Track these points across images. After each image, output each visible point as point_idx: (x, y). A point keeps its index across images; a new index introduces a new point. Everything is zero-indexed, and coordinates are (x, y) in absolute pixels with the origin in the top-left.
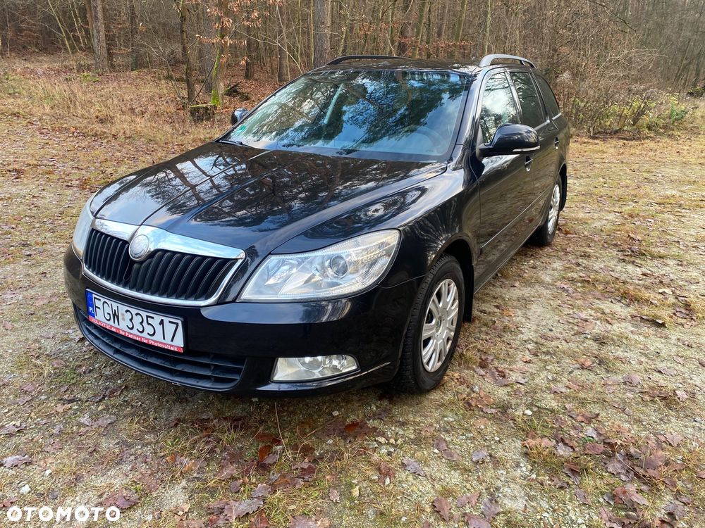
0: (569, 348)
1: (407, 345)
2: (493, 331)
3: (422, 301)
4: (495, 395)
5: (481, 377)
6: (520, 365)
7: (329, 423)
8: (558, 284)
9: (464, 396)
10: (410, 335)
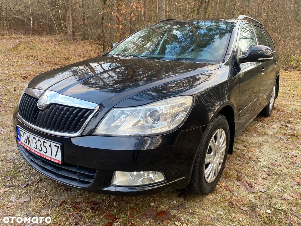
0: (289, 172)
1: (196, 167)
2: (244, 160)
3: (205, 140)
4: (247, 198)
5: (238, 186)
6: (260, 180)
7: (148, 210)
8: (277, 136)
9: (229, 198)
10: (198, 160)
